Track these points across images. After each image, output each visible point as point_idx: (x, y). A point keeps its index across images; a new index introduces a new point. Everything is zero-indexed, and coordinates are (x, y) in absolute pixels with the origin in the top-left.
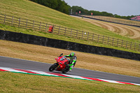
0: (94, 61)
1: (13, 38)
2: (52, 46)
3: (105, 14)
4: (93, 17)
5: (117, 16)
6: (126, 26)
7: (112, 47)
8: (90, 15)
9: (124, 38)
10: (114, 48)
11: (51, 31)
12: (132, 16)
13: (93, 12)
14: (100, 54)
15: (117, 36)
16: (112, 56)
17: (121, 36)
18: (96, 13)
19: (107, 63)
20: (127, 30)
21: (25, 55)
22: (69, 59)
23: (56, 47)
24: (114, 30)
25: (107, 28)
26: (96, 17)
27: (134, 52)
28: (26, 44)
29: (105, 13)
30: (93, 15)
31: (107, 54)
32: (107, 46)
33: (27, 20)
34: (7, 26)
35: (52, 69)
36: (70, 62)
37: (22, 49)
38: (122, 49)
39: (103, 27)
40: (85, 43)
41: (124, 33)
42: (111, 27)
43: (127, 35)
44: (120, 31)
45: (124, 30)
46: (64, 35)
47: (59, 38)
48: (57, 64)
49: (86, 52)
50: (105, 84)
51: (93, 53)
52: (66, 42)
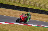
1: (34, 11)
21: (39, 19)
22: (27, 16)
28: (40, 14)
33: (40, 3)
34: (31, 6)
36: (27, 18)
37: (38, 16)
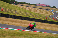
0: (20, 22)
2: (3, 16)
3: (25, 3)
5: (30, 4)
7: (28, 17)
10: (29, 17)
11: (3, 10)
12: (36, 4)
14: (23, 20)
16: (28, 20)
17: (31, 12)
18: (21, 3)
20: (34, 10)
22: (33, 25)
23: (5, 17)
24: (29, 10)
25: (26, 9)
26: (21, 4)
27: (37, 19)
30: (20, 4)
31: (26, 20)
32: (26, 16)
39: (24, 8)
42: (27, 9)
43: (34, 12)
44: (31, 10)
45: (33, 10)
46: (8, 12)
47: (6, 13)
49: (17, 19)
50: (25, 32)
51: (20, 19)
52: (9, 15)
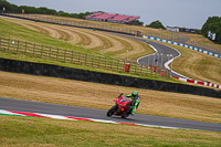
0: (28, 86)
3: (44, 11)
4: (26, 16)
5: (62, 14)
6: (77, 30)
8: (21, 13)
9: (75, 48)
10: (60, 64)
12: (88, 14)
13: (25, 8)
14: (37, 75)
15: (63, 45)
17: (70, 46)
19: (48, 88)
20: (80, 35)
22: (130, 99)
24: (59, 36)
25: (48, 33)
26: (30, 16)
27: (91, 70)
29: (45, 9)
30: (26, 13)
32: (49, 62)
35: (110, 113)
38: (71, 66)
39: (42, 31)
40: (13, 57)
41: (75, 40)
42: (54, 32)
44: (68, 37)
48: (117, 107)
51: (26, 73)
